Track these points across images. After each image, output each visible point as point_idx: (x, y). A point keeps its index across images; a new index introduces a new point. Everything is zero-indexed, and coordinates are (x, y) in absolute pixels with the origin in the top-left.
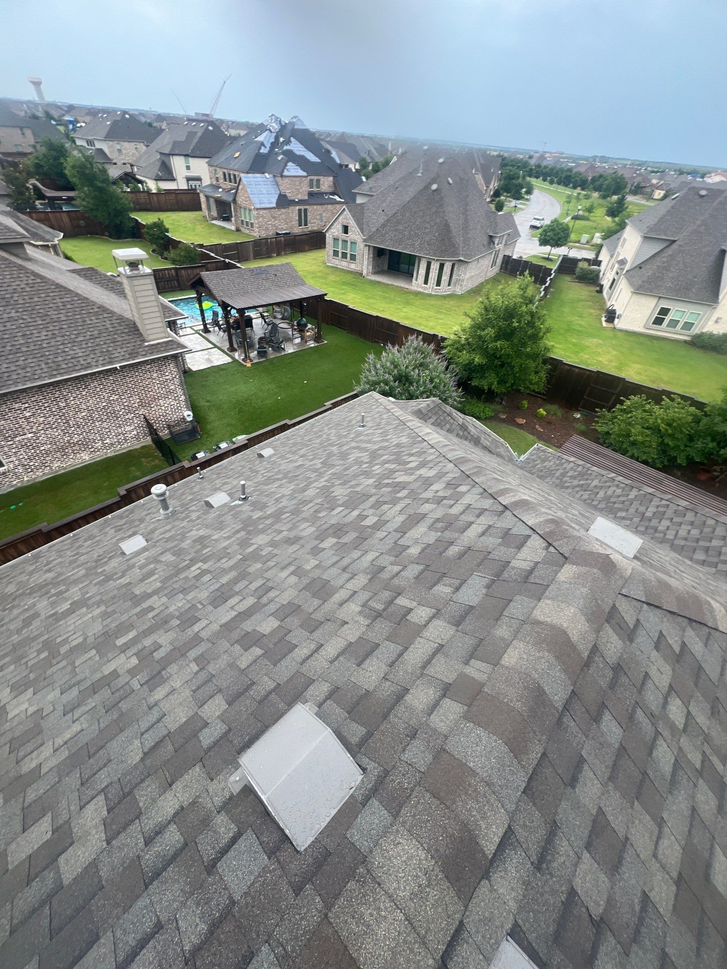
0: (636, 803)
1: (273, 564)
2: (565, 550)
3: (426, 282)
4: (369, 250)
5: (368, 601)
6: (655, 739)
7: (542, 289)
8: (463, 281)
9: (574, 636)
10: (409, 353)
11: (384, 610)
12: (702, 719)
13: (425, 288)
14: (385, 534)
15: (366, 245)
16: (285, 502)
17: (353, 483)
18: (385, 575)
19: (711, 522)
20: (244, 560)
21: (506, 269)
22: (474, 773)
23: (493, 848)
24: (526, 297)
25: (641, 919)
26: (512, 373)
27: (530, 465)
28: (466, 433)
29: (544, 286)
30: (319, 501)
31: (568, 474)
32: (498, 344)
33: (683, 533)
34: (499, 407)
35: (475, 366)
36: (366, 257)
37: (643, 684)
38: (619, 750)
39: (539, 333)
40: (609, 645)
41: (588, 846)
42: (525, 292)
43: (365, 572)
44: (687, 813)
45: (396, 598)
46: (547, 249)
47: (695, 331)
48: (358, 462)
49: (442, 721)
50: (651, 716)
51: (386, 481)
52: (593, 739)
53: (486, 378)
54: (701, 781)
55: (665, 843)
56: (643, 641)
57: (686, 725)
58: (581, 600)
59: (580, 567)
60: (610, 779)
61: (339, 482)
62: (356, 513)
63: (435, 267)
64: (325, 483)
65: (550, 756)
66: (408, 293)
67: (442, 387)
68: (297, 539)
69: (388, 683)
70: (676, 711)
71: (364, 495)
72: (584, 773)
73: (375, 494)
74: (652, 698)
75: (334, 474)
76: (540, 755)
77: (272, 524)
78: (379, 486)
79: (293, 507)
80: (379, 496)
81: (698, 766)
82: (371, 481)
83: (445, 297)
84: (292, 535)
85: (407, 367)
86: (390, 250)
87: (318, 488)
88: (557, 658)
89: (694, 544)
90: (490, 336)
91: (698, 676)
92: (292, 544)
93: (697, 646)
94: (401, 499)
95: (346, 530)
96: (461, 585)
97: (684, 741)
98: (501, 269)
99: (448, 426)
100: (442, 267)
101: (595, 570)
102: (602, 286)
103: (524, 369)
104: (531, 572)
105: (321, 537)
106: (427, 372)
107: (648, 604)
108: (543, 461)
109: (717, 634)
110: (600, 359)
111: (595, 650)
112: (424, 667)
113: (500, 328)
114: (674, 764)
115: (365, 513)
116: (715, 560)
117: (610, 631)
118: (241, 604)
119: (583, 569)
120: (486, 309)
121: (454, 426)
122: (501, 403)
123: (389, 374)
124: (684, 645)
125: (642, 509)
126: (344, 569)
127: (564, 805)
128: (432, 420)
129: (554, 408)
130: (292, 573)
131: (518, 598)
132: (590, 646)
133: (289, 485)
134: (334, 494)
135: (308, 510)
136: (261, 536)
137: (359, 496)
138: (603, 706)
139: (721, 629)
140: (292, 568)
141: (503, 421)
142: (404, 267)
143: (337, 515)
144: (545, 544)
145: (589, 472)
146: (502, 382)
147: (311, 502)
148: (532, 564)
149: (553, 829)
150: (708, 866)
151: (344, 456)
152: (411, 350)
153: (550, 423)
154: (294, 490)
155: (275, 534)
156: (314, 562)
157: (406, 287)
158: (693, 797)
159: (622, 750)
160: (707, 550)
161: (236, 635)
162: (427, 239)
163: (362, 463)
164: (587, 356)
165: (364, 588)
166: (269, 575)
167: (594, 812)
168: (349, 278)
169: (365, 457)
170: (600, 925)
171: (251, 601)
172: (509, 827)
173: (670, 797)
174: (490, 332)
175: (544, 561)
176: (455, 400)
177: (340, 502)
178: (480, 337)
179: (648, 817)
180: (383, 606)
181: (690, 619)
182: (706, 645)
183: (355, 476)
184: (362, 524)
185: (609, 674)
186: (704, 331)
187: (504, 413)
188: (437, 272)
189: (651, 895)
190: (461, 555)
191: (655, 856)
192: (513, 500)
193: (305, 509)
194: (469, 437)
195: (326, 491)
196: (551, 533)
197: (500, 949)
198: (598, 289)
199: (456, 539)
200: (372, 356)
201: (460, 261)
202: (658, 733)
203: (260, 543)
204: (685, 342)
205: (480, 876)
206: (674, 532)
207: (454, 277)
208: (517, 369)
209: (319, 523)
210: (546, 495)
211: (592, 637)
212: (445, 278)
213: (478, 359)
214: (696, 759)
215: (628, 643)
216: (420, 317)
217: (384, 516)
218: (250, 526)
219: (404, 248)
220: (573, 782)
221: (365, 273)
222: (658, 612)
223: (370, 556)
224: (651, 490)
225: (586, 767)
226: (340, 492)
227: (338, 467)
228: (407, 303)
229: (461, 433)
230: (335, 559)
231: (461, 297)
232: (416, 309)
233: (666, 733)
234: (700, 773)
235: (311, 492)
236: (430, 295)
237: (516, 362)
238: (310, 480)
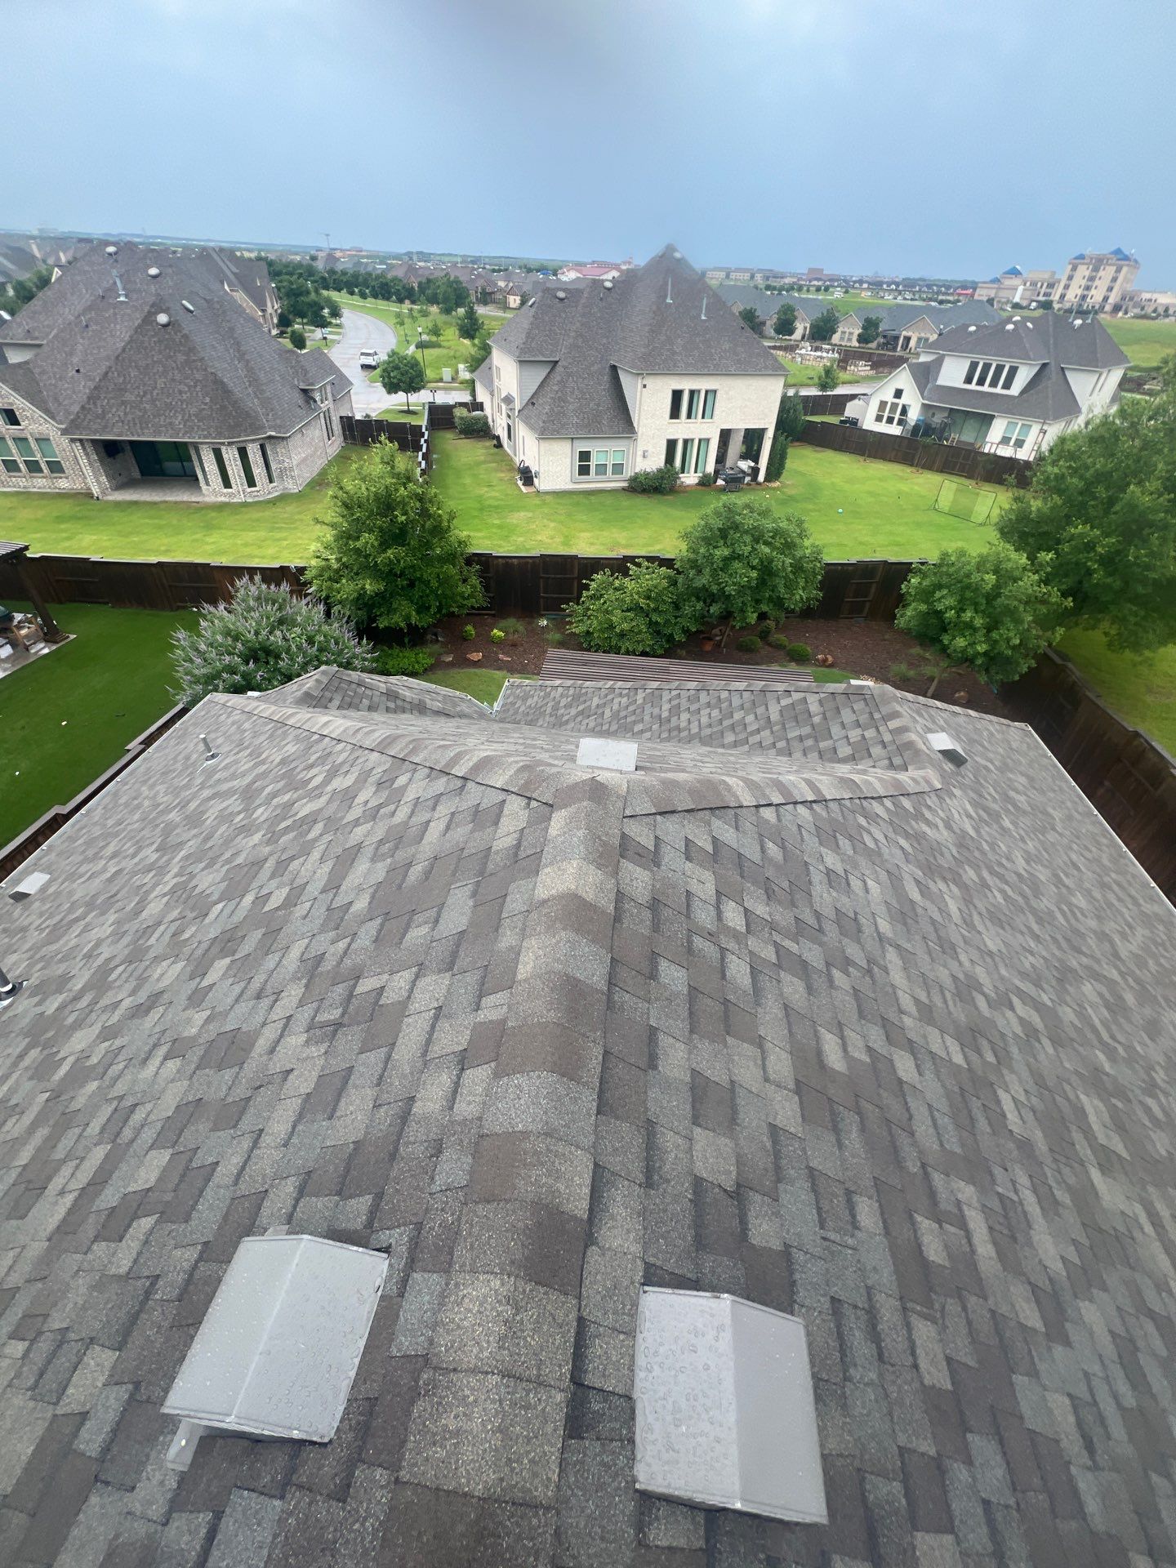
0: (728, 1038)
1: (121, 1066)
2: (548, 797)
3: (227, 484)
4: (84, 449)
5: (313, 1019)
6: (723, 959)
7: (420, 458)
8: (291, 469)
9: (589, 895)
10: (250, 609)
11: (343, 1015)
12: (761, 910)
13: (231, 495)
14: (308, 905)
15: (73, 441)
16: (106, 952)
17: (227, 855)
18: (328, 965)
19: (724, 695)
20: (56, 1095)
21: (353, 438)
22: (525, 1134)
23: (585, 1205)
24: (399, 474)
25: (777, 1155)
26: (432, 591)
27: (511, 712)
28: (399, 703)
29: (420, 454)
30: (175, 914)
31: (562, 704)
32: (390, 553)
33: (704, 720)
34: (436, 647)
35: (371, 597)
36: (83, 461)
37: (688, 906)
38: (689, 992)
39: (440, 522)
40: (635, 882)
41: (696, 1121)
42: (393, 467)
43: (295, 978)
44: (781, 1014)
45: (355, 986)
46: (400, 397)
47: (628, 473)
48: (225, 817)
49: (469, 1103)
50: (710, 936)
51: (283, 825)
52: (657, 999)
53: (395, 610)
54: (782, 974)
55: (772, 1059)
56: (672, 858)
57: (748, 925)
58: (581, 847)
59: (569, 809)
60: (692, 1031)
61: (202, 865)
62: (249, 899)
63: (231, 456)
64: (175, 881)
65: (615, 1050)
66: (202, 509)
67: (332, 645)
68: (155, 998)
69: (382, 1110)
70: (733, 916)
71: (253, 864)
72: (660, 1044)
73: (271, 854)
74: (704, 916)
75: (187, 858)
76: (601, 1057)
77: (94, 1002)
78: (272, 838)
79: (126, 952)
80: (279, 854)
81: (774, 959)
82: (257, 838)
83: (273, 502)
84: (142, 997)
85: (257, 633)
86: (131, 442)
87: (165, 895)
88: (577, 931)
89: (720, 728)
90: (373, 546)
91: (741, 866)
92: (148, 1011)
93: (728, 835)
94: (315, 840)
95: (240, 934)
96: (439, 916)
97: (752, 942)
98: (345, 439)
99: (366, 702)
100: (243, 453)
101: (585, 804)
102: (498, 438)
103: (444, 581)
104: (518, 846)
105: (200, 969)
106: (298, 630)
107: (661, 814)
108: (525, 699)
109: (744, 810)
110: (539, 538)
111: (620, 896)
112: (425, 1053)
113: (381, 529)
114: (752, 973)
115: (265, 891)
116: (742, 736)
117: (631, 866)
118: (78, 1174)
119: (572, 809)
120: (345, 505)
121: (376, 699)
122: (437, 641)
123: (229, 654)
124: (715, 840)
125: (656, 711)
126: (258, 997)
127: (653, 1093)
128: (336, 703)
129: (510, 622)
130: (165, 1059)
131: (513, 886)
132: (612, 896)
133: (102, 918)
134: (197, 891)
135: (157, 942)
136: (79, 1034)
137: (246, 869)
138: (654, 957)
139: (745, 804)
140: (162, 1051)
141: (451, 665)
142: (172, 466)
143: (218, 918)
144: (524, 802)
145: (584, 691)
146: (422, 609)
147: (159, 924)
148: (516, 836)
149: (650, 1129)
150: (819, 1053)
151: (194, 820)
152: (252, 603)
153: (514, 645)
154: (118, 923)
155: (104, 1017)
156: (200, 1017)
157: (194, 499)
158: (781, 994)
159: (693, 991)
160: (733, 727)
161: (90, 1228)
162: (193, 410)
163: (233, 815)
164: (521, 539)
165: (301, 1004)
166: (120, 1088)
167: (688, 1079)
168: (66, 507)
169: (234, 804)
170: (738, 1194)
171: (99, 1153)
172: (596, 1165)
173: (759, 1010)
174: (368, 539)
175: (530, 824)
176: (365, 659)
177: (215, 897)
178: (357, 551)
179: (745, 1045)
180: (340, 1010)
181: (711, 809)
182: (737, 828)
183: (228, 842)
184: (266, 909)
185: (647, 915)
186: (637, 470)
187: (448, 653)
188: (239, 462)
189: (777, 1123)
190: (428, 873)
191: (767, 1080)
192: (471, 764)
193: (152, 941)
194: (408, 706)
195: (182, 893)
196: (527, 783)
197: (640, 1309)
198: (495, 442)
199: (413, 856)
200: (181, 634)
201: (270, 437)
202: (723, 950)
203: (79, 1047)
204: (624, 489)
205: (582, 1248)
206: (697, 723)
207: (273, 466)
208: (434, 584)
209: (187, 950)
210: (529, 742)
211: (611, 884)
212: (258, 471)
213: (370, 586)
214: (769, 953)
215: (655, 869)
216: (246, 545)
217: (297, 880)
218: (46, 1031)
219: (157, 432)
220: (652, 1063)
221: (96, 490)
222: (675, 818)
223: (295, 953)
224: (655, 685)
225: (661, 1036)
226: (208, 881)
227: (190, 843)
228: (209, 527)
229: (392, 705)
230: (237, 989)
231: (299, 497)
232: (230, 533)
233: (732, 945)
234: (779, 966)
235: (154, 908)
236: (245, 505)
237: (429, 573)
238: (144, 889)
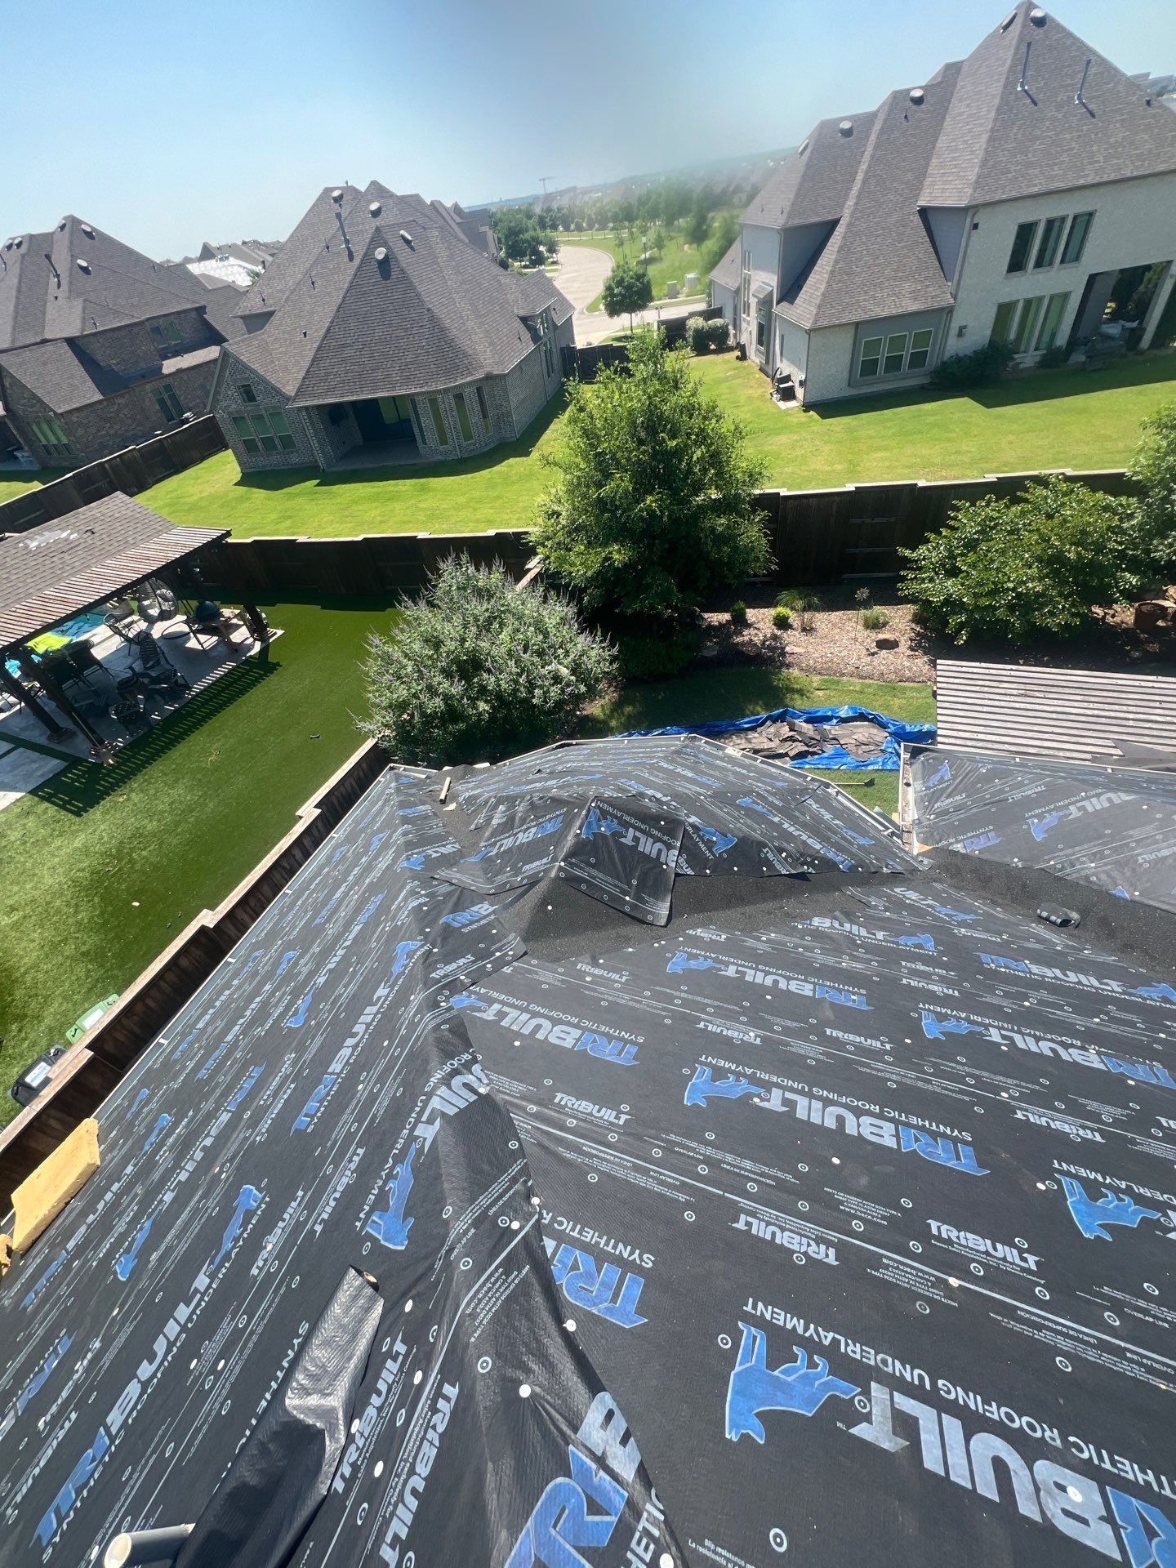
3: (443, 440)
4: (311, 418)
13: (446, 452)
15: (299, 409)
35: (619, 570)
36: (311, 432)
46: (624, 319)
47: (932, 362)
63: (447, 406)
83: (489, 455)
85: (462, 640)
86: (354, 403)
100: (459, 401)
102: (742, 347)
141: (717, 662)
153: (808, 629)
157: (410, 461)
186: (947, 357)
188: (455, 413)
198: (737, 353)
201: (488, 379)
207: (490, 413)
212: (474, 420)
221: (321, 462)
